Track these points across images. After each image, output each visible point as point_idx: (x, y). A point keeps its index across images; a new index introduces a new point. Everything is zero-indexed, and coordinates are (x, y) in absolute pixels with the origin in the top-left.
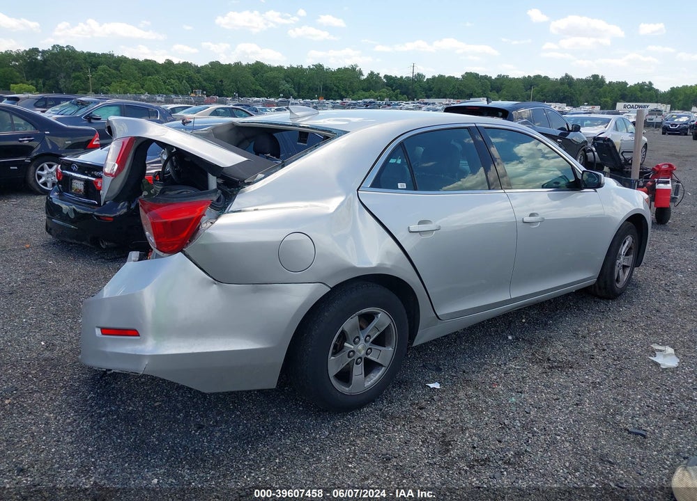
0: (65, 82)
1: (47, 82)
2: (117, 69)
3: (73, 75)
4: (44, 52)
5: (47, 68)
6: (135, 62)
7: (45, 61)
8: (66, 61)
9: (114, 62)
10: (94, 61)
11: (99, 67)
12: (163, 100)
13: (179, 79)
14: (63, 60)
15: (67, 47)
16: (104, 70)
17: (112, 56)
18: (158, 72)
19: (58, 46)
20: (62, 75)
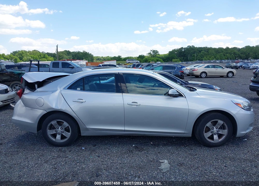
0: (190, 57)
1: (185, 58)
2: (208, 52)
3: (192, 55)
4: (185, 48)
5: (185, 53)
6: (215, 49)
7: (185, 51)
8: (191, 50)
9: (207, 50)
10: (200, 50)
11: (201, 52)
12: (219, 62)
13: (230, 54)
14: (190, 50)
15: (192, 46)
16: (203, 52)
17: (207, 47)
18: (222, 52)
19: (189, 46)
20: (189, 55)
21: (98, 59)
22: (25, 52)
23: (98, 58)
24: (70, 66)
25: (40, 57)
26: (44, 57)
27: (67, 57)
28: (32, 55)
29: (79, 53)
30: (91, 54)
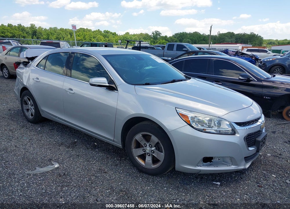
21: (271, 43)
22: (186, 34)
23: (271, 41)
24: (184, 49)
25: (199, 39)
26: (203, 40)
27: (230, 40)
28: (191, 38)
29: (244, 35)
30: (261, 36)
